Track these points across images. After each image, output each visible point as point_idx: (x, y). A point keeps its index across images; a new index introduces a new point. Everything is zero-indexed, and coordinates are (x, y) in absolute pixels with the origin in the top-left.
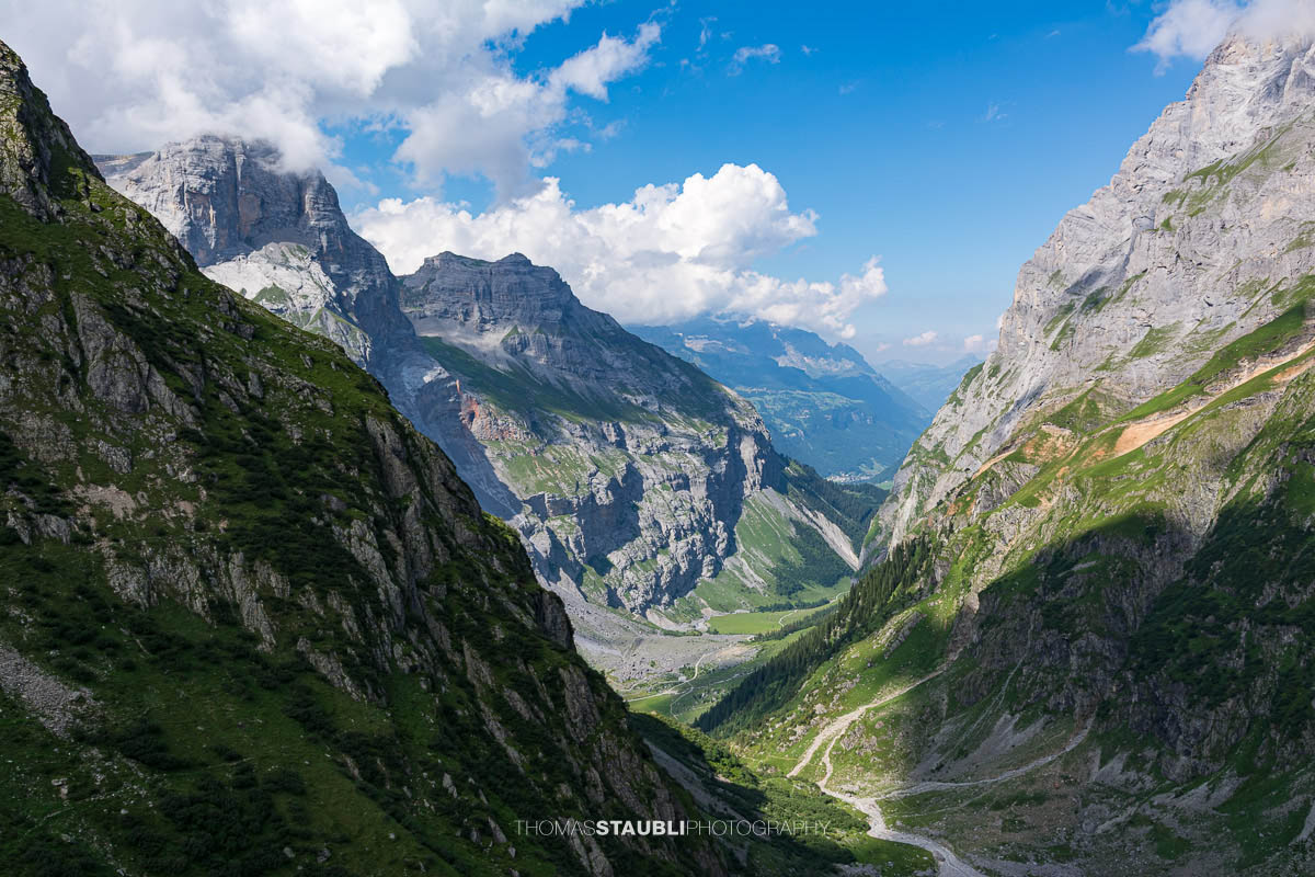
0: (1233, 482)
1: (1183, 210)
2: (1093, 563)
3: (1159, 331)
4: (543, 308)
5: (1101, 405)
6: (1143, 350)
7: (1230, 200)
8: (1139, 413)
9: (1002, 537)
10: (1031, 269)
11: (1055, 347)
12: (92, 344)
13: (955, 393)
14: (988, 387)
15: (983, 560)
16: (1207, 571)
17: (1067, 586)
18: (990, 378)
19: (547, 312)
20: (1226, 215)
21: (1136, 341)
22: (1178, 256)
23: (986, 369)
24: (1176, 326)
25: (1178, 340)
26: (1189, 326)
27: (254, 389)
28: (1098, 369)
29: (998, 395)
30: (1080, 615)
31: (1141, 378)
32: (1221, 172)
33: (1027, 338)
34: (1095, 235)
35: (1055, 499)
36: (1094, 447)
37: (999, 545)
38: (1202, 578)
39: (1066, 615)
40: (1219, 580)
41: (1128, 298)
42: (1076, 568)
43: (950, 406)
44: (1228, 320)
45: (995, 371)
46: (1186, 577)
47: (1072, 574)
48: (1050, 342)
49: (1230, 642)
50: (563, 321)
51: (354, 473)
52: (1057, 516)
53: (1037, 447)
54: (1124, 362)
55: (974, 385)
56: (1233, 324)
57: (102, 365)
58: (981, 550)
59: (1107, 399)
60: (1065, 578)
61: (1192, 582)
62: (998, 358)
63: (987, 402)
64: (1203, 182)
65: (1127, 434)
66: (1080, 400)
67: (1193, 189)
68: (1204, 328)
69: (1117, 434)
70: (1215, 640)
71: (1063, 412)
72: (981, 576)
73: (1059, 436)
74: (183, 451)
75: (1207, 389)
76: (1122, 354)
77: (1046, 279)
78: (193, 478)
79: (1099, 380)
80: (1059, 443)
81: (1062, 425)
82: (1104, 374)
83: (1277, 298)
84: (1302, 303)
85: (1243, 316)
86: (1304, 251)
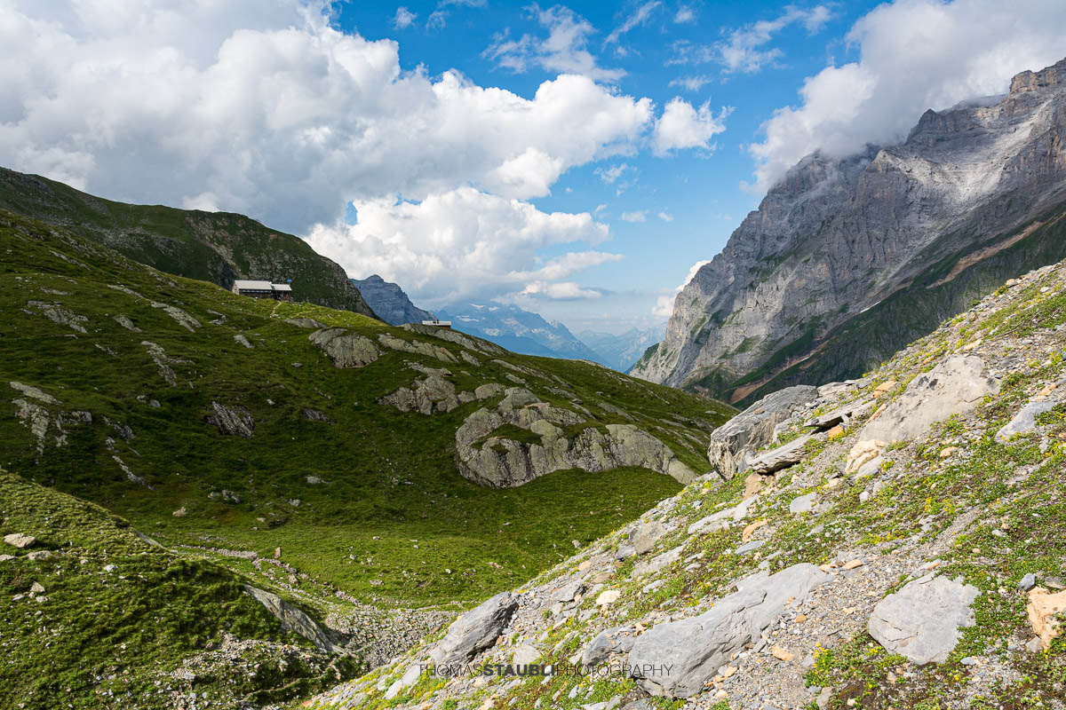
1: (758, 278)
3: (749, 339)
4: (393, 309)
5: (723, 376)
6: (742, 349)
7: (780, 275)
8: (740, 382)
10: (683, 297)
11: (697, 342)
13: (639, 362)
14: (661, 361)
18: (661, 355)
19: (395, 312)
20: (779, 283)
21: (738, 344)
22: (757, 303)
23: (659, 350)
24: (757, 337)
25: (758, 345)
26: (763, 337)
28: (721, 358)
29: (667, 366)
31: (741, 363)
32: (776, 259)
33: (681, 334)
34: (715, 280)
36: (721, 399)
41: (734, 322)
44: (780, 336)
45: (664, 352)
48: (694, 339)
50: (405, 317)
54: (733, 354)
55: (652, 359)
56: (783, 338)
59: (725, 373)
62: (666, 345)
63: (661, 369)
64: (768, 263)
65: (737, 392)
66: (713, 373)
67: (764, 267)
68: (770, 339)
69: (732, 393)
71: (705, 379)
73: (703, 393)
75: (772, 371)
76: (732, 350)
77: (690, 302)
79: (721, 364)
81: (704, 386)
82: (723, 360)
83: (801, 327)
84: (812, 330)
85: (787, 335)
86: (813, 305)
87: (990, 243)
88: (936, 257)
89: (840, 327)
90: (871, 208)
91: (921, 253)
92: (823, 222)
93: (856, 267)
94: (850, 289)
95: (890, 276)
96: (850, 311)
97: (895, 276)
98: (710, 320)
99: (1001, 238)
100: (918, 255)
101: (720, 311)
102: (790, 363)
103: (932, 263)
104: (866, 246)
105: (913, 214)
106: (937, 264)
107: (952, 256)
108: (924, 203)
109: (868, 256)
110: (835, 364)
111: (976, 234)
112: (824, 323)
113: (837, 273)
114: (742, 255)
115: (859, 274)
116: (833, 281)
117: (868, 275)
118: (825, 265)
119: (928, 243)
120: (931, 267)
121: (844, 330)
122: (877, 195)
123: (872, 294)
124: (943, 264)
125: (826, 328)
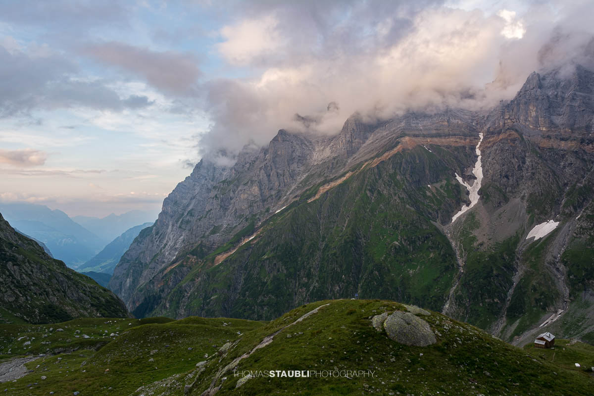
0: (246, 271)
1: (219, 192)
2: (216, 296)
3: (217, 227)
5: (203, 248)
6: (214, 232)
7: (231, 191)
9: (186, 291)
10: (168, 200)
11: (180, 227)
12: (64, 285)
14: (155, 239)
15: (182, 299)
16: (245, 295)
17: (211, 303)
18: (156, 236)
20: (231, 195)
21: (211, 229)
22: (221, 206)
24: (222, 225)
25: (222, 230)
26: (225, 226)
27: (89, 290)
28: (201, 238)
29: (160, 241)
30: (216, 311)
31: (214, 240)
32: (227, 182)
34: (187, 191)
35: (200, 279)
36: (208, 263)
37: (186, 294)
38: (244, 297)
39: (212, 312)
40: (248, 296)
42: (212, 298)
43: (136, 243)
44: (235, 225)
46: (240, 297)
47: (211, 300)
48: (178, 225)
49: (254, 312)
51: (118, 307)
52: (202, 283)
53: (187, 262)
54: (208, 236)
56: (236, 226)
57: (69, 290)
58: (181, 296)
59: (205, 246)
60: (210, 301)
61: (241, 298)
64: (224, 184)
65: (217, 258)
66: (198, 247)
67: (221, 186)
68: (229, 227)
69: (213, 258)
70: (250, 312)
71: (193, 251)
72: (182, 304)
73: (193, 259)
74: (94, 309)
75: (235, 245)
76: (207, 233)
77: (173, 204)
78: (100, 315)
79: (202, 242)
80: (193, 260)
81: (193, 255)
82: (203, 239)
83: (247, 220)
84: (253, 222)
85: (239, 224)
86: (252, 208)
87: (332, 180)
88: (308, 186)
89: (267, 220)
90: (277, 159)
91: (300, 183)
92: (250, 163)
93: (271, 189)
94: (269, 200)
95: (288, 194)
96: (271, 211)
97: (290, 194)
98: (187, 214)
99: (336, 179)
100: (300, 184)
101: (192, 209)
102: (244, 240)
103: (308, 188)
104: (276, 178)
105: (295, 164)
106: (310, 189)
107: (316, 185)
108: (299, 158)
109: (277, 184)
110: (271, 241)
111: (325, 175)
112: (258, 218)
113: (263, 191)
114: (201, 177)
115: (273, 193)
116: (261, 195)
117: (278, 193)
118: (257, 187)
119: (303, 178)
120: (307, 190)
121: (270, 221)
122: (279, 153)
123: (280, 203)
124: (313, 189)
125: (260, 221)
